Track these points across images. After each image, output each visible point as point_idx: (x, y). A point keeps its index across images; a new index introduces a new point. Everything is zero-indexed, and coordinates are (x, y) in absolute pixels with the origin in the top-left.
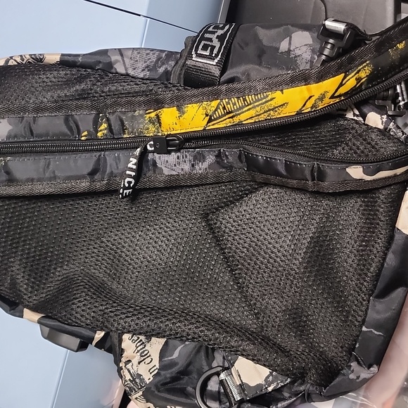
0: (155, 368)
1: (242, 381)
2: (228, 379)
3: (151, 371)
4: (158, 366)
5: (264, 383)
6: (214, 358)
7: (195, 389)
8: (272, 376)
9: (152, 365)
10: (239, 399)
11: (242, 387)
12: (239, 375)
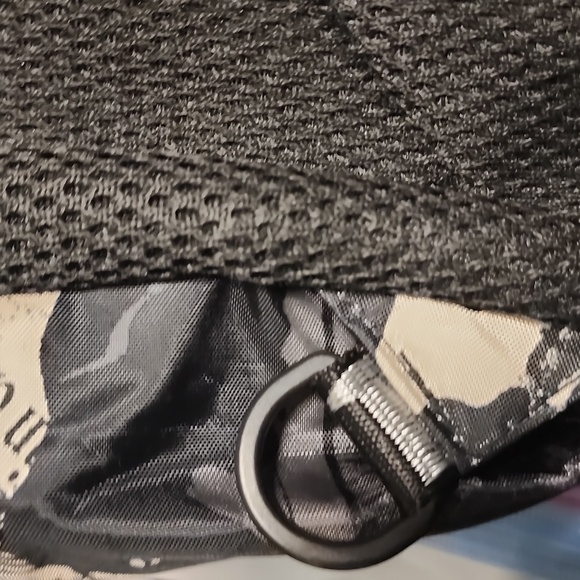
0: (33, 421)
1: (429, 395)
2: (371, 398)
3: (17, 438)
4: (43, 411)
5: (526, 382)
6: (286, 324)
7: (234, 470)
8: (560, 345)
9: (15, 410)
10: (436, 471)
11: (437, 420)
12: (415, 375)
